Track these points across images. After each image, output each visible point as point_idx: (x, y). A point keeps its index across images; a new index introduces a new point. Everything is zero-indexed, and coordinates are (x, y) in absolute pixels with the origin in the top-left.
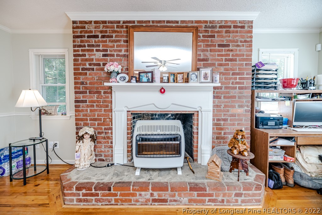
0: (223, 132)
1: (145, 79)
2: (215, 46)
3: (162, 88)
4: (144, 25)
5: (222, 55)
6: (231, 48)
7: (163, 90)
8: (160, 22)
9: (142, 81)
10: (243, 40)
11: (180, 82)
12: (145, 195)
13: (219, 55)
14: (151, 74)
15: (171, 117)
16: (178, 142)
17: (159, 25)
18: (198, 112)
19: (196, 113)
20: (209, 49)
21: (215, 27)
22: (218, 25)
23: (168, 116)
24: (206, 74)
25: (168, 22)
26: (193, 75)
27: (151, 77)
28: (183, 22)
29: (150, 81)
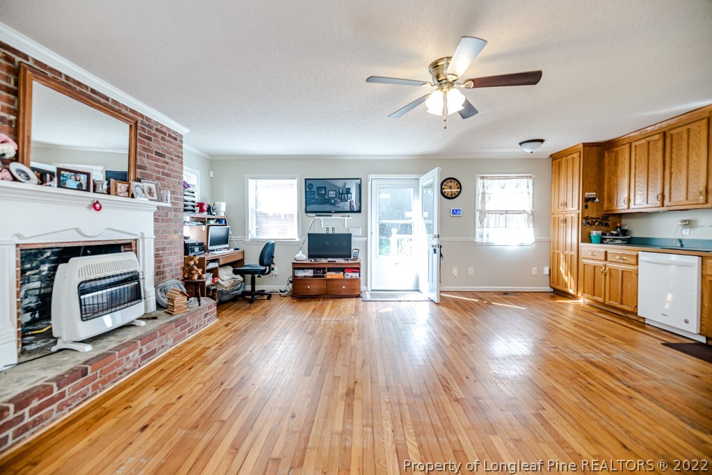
0: (161, 265)
1: (71, 183)
2: (152, 152)
3: (97, 202)
4: (50, 74)
5: (158, 166)
6: (166, 160)
7: (98, 206)
8: (79, 84)
9: (64, 186)
10: (176, 154)
11: (122, 195)
12: (134, 356)
13: (156, 166)
14: (86, 176)
15: (50, 256)
16: (137, 283)
17: (78, 88)
18: (136, 240)
19: (133, 243)
20: (146, 153)
21: (151, 127)
22: (155, 127)
23: (45, 256)
24: (150, 189)
25: (93, 91)
26: (138, 188)
27: (86, 181)
28: (115, 102)
29: (84, 188)
